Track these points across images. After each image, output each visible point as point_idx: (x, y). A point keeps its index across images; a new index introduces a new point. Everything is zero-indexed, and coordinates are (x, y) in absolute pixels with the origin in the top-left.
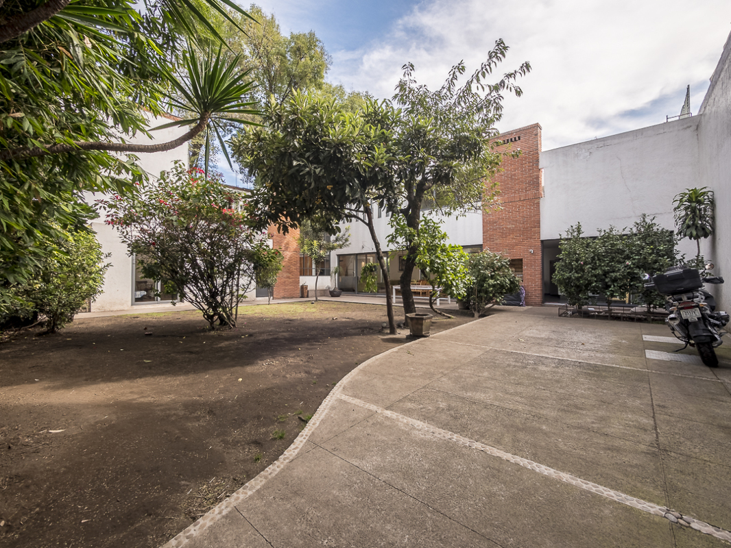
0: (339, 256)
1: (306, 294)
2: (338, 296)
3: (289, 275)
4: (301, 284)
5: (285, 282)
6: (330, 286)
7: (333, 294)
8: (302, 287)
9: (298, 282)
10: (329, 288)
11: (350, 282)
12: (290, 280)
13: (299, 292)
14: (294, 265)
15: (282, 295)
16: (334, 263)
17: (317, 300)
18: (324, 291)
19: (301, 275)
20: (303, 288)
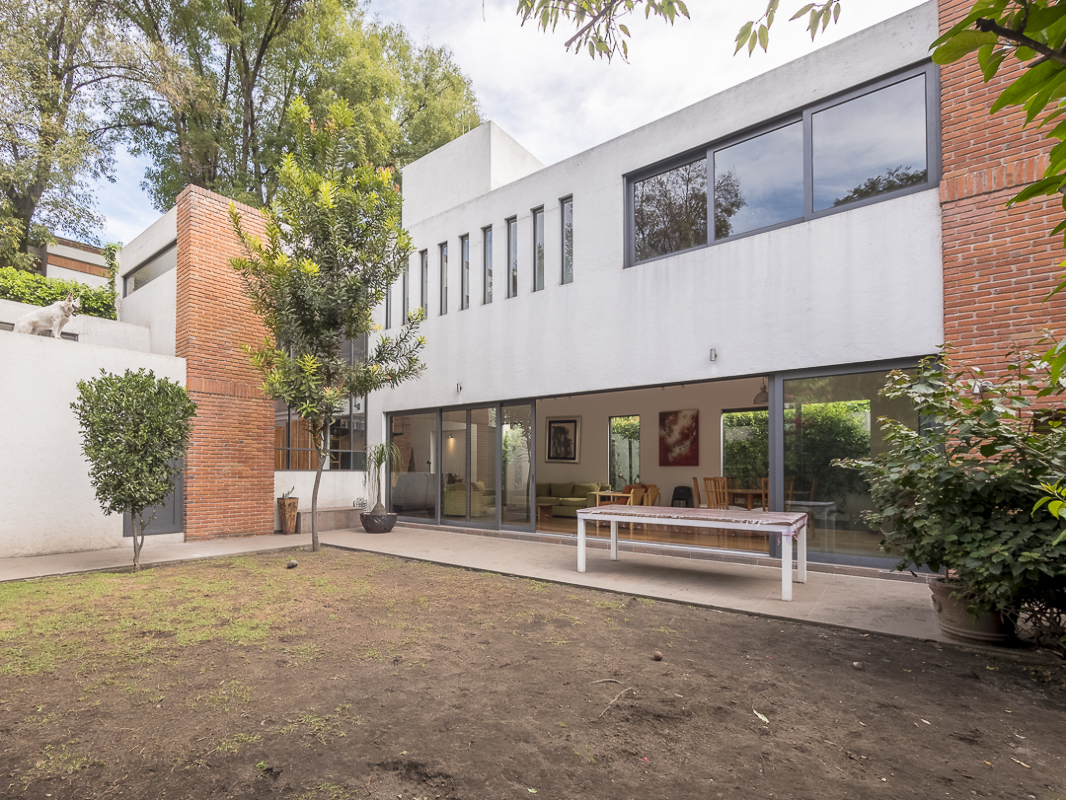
0: (391, 416)
1: (291, 524)
2: (386, 528)
3: (240, 467)
4: (278, 494)
5: (226, 488)
6: (366, 498)
7: (372, 524)
8: (281, 502)
9: (270, 488)
10: (363, 504)
11: (423, 487)
12: (244, 483)
13: (272, 517)
14: (258, 438)
15: (215, 526)
16: (377, 435)
17: (315, 546)
18: (348, 512)
19: (277, 468)
20: (285, 505)
